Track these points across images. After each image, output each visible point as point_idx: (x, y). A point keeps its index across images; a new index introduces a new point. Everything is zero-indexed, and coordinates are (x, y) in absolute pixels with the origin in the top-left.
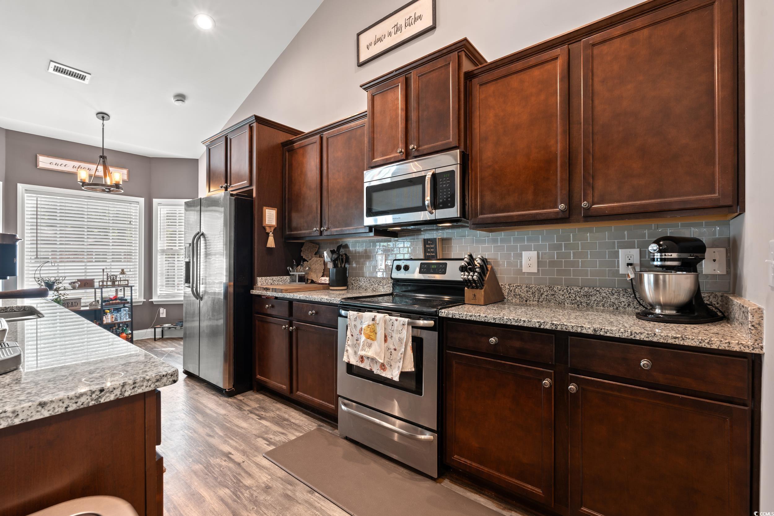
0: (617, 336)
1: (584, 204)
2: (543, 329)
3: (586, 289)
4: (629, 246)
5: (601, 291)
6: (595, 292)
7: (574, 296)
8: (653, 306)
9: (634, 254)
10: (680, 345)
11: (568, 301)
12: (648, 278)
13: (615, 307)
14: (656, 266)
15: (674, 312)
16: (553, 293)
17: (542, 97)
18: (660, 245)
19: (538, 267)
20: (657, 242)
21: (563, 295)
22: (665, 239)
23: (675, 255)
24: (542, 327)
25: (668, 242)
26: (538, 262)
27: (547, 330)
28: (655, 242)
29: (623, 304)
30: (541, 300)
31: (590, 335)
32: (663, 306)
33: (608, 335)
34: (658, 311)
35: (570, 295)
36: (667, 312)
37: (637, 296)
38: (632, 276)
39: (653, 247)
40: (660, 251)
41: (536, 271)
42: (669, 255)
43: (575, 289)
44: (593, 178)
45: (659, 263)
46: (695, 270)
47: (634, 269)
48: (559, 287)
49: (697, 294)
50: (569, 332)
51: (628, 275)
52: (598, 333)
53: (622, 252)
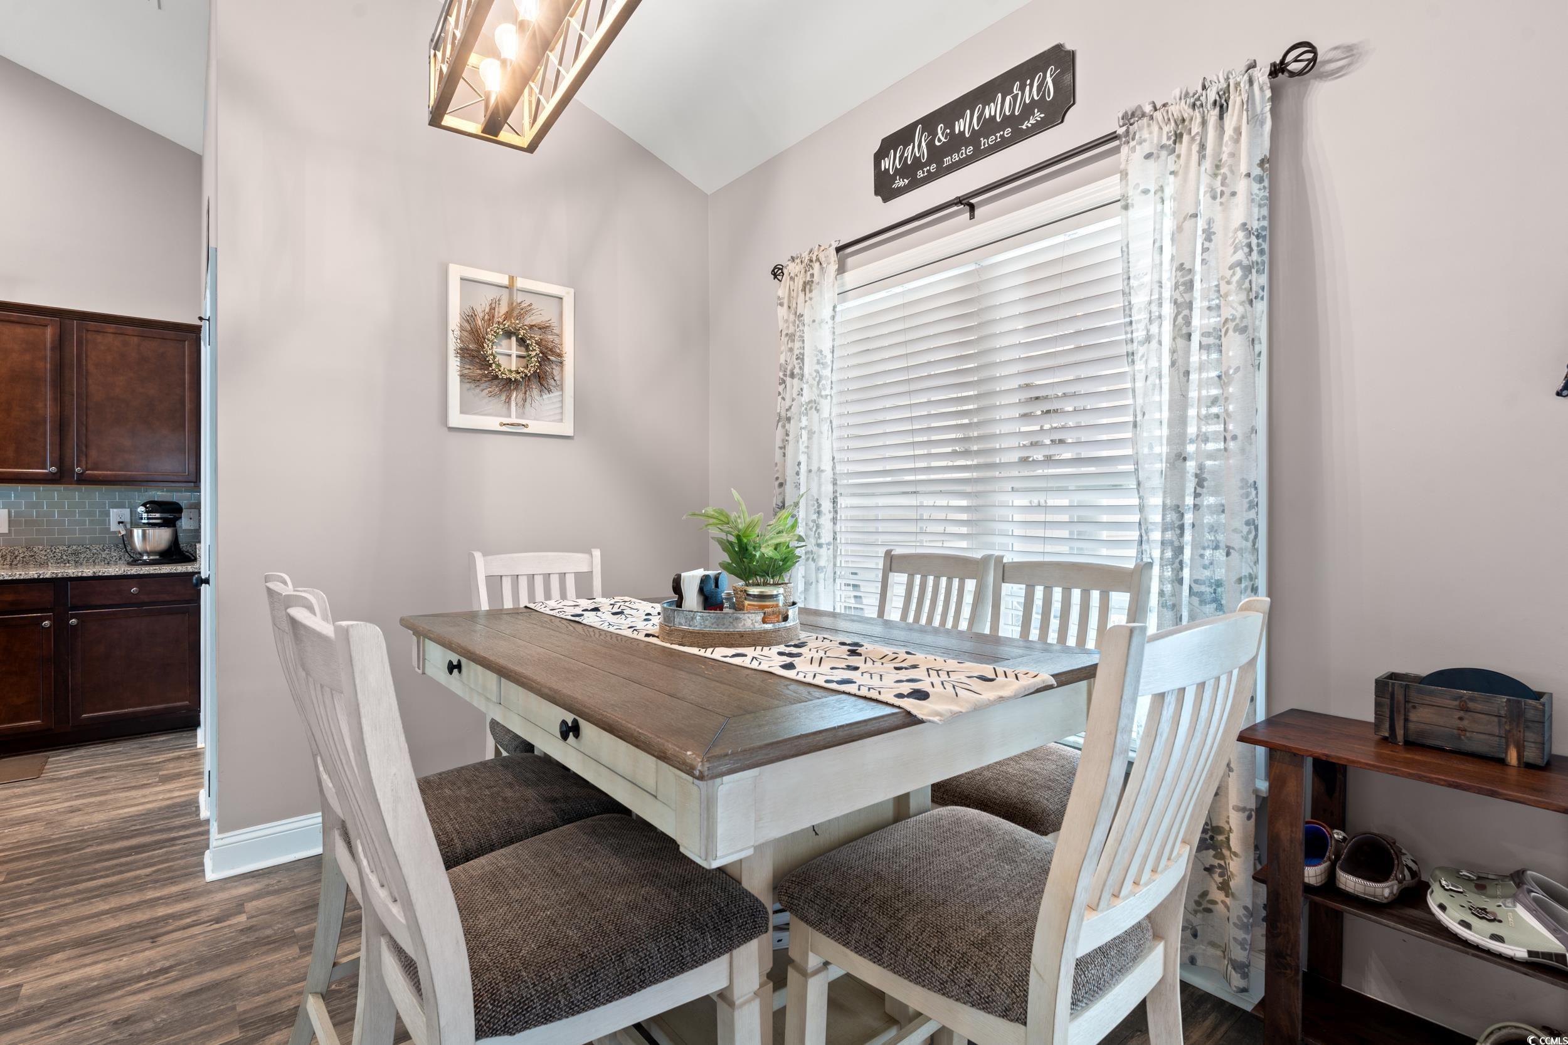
0: (113, 574)
1: (78, 469)
2: (43, 579)
3: (74, 547)
4: (120, 506)
5: (91, 548)
6: (85, 549)
7: (60, 555)
8: (141, 554)
9: (125, 514)
10: (158, 574)
11: (52, 561)
12: (137, 533)
13: (106, 562)
14: (144, 523)
15: (157, 557)
16: (32, 554)
17: (27, 357)
18: (146, 508)
19: (9, 527)
20: (144, 505)
21: (45, 555)
22: (151, 502)
23: (158, 515)
24: (41, 577)
25: (153, 505)
26: (10, 521)
27: (46, 579)
28: (142, 505)
29: (114, 558)
30: (14, 563)
31: (90, 577)
32: (149, 554)
33: (106, 574)
34: (145, 558)
35: (55, 554)
36: (151, 557)
37: (129, 548)
38: (123, 532)
39: (141, 509)
40: (147, 512)
41: (7, 532)
42: (153, 515)
43: (61, 548)
44: (86, 447)
45: (146, 521)
46: (174, 526)
47: (125, 526)
48: (41, 547)
49: (175, 541)
50: (70, 577)
51: (120, 532)
52: (97, 575)
53: (114, 512)
